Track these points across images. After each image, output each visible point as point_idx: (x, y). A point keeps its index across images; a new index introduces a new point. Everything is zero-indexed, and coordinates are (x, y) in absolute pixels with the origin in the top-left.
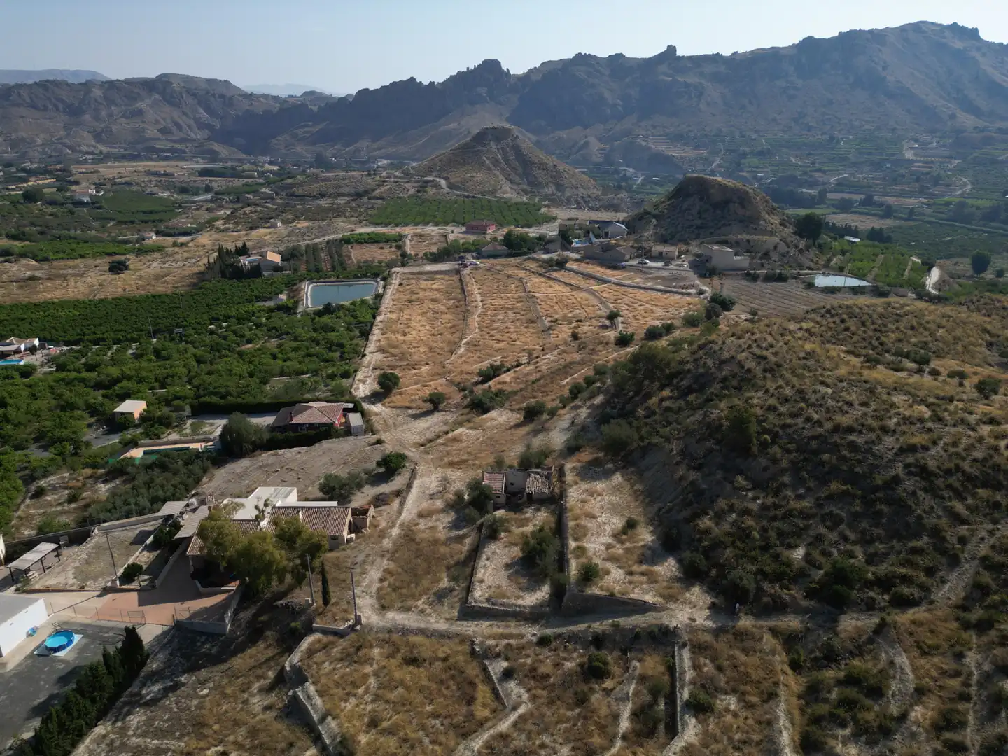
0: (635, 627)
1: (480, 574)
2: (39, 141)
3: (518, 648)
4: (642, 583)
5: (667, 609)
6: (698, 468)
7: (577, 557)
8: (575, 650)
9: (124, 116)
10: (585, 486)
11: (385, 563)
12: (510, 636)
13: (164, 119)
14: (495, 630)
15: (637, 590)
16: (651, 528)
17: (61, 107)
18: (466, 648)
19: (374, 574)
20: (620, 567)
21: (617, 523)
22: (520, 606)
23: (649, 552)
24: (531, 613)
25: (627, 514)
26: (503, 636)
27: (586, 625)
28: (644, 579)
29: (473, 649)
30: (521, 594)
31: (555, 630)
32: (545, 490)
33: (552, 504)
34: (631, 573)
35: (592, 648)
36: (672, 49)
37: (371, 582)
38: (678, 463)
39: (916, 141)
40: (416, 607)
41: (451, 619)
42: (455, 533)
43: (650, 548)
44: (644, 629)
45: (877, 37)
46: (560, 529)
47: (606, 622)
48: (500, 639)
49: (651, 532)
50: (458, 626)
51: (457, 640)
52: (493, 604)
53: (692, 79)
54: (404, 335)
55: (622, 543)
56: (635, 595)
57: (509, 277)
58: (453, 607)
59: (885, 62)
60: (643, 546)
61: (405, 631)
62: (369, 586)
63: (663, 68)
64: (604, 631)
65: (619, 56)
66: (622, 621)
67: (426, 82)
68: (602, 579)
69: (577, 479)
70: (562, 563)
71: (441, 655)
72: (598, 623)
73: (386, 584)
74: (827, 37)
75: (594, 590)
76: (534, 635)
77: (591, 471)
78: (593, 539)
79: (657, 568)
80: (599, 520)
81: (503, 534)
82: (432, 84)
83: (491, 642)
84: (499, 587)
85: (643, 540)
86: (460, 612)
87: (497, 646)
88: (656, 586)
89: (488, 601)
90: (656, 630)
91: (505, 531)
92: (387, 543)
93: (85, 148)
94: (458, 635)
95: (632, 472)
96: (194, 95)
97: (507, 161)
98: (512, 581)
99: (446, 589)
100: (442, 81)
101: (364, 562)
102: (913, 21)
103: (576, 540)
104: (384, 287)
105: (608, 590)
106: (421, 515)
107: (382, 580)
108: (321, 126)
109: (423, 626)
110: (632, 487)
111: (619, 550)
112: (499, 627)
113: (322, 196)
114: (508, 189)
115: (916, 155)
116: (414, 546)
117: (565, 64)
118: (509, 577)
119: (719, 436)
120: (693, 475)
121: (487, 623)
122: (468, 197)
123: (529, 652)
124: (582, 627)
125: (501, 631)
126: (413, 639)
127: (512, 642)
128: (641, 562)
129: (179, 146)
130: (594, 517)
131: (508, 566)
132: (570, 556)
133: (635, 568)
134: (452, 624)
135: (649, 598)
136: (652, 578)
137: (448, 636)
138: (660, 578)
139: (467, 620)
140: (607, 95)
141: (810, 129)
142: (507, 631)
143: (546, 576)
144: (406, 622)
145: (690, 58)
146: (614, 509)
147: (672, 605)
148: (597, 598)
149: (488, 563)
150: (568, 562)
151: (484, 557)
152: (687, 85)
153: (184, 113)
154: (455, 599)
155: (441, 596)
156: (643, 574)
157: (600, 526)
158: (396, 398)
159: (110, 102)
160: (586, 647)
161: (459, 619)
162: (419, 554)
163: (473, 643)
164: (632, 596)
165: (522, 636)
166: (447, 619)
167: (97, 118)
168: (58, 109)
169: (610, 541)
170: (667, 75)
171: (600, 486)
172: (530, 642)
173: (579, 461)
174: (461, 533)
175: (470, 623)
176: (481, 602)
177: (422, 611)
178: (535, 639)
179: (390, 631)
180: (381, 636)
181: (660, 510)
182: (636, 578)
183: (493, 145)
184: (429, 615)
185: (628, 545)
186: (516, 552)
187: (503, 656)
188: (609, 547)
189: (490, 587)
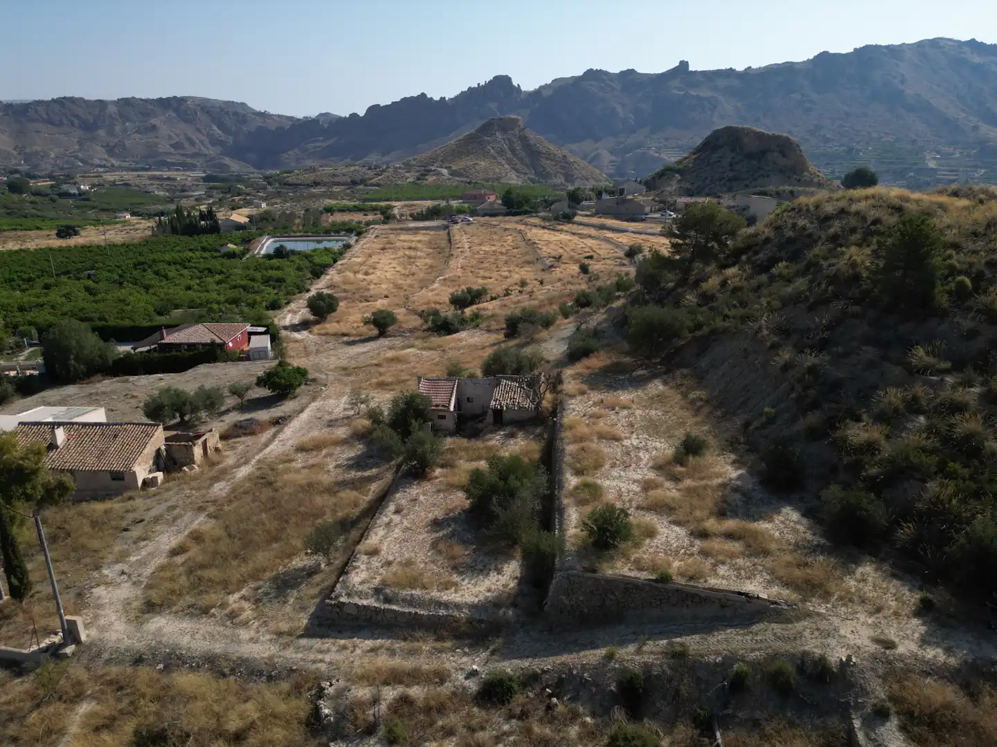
0: (730, 660)
1: (373, 539)
2: (53, 155)
3: (428, 710)
4: (732, 556)
5: (809, 615)
6: (822, 346)
7: (581, 503)
8: (574, 716)
9: (137, 132)
10: (596, 396)
11: (200, 522)
12: (414, 677)
13: (177, 135)
14: (384, 661)
15: (722, 570)
16: (733, 457)
17: (76, 122)
18: (301, 707)
19: (167, 539)
20: (678, 523)
21: (663, 448)
22: (446, 605)
23: (737, 496)
24: (470, 621)
25: (680, 433)
26: (395, 677)
27: (602, 652)
28: (736, 546)
29: (317, 710)
30: (455, 578)
31: (526, 663)
32: (527, 404)
33: (537, 426)
34: (704, 535)
35: (619, 714)
36: (684, 64)
37: (152, 555)
38: (775, 347)
39: (938, 152)
40: (223, 605)
41: (290, 634)
42: (354, 474)
43: (736, 490)
44: (755, 665)
45: (894, 52)
46: (550, 459)
47: (650, 646)
48: (386, 683)
49: (734, 462)
50: (298, 649)
51: (285, 686)
52: (388, 600)
53: (705, 93)
54: (366, 274)
55: (676, 479)
56: (722, 579)
57: (506, 230)
58: (303, 609)
59: (903, 76)
60: (723, 486)
61: (173, 660)
62: (142, 563)
63: (676, 83)
64: (647, 667)
65: (631, 72)
66: (692, 643)
67: (437, 98)
68: (637, 545)
69: (585, 387)
70: (549, 514)
71: (233, 724)
72: (631, 648)
73: (179, 559)
74: (844, 52)
75: (620, 569)
76: (473, 674)
77: (610, 378)
78: (615, 473)
79: (763, 526)
80: (627, 443)
81: (438, 471)
82: (443, 99)
83: (362, 692)
84: (408, 563)
85: (718, 475)
86: (314, 617)
87: (375, 701)
88: (768, 562)
89: (377, 591)
90: (790, 668)
91: (442, 466)
92: (220, 489)
93: (97, 161)
94: (291, 671)
95: (684, 376)
96: (208, 112)
97: (513, 151)
98: (440, 552)
99: (303, 569)
100: (452, 96)
101: (157, 520)
102: (931, 37)
103: (578, 473)
104: (357, 241)
105: (653, 569)
106: (301, 449)
107: (174, 552)
108: (332, 141)
109: (218, 648)
110: (685, 396)
111: (670, 491)
112: (392, 652)
113: (316, 184)
114: (515, 178)
115: (939, 165)
116: (266, 493)
117: (576, 81)
118: (434, 545)
119: (854, 292)
120: (810, 360)
121: (369, 643)
122: (469, 183)
123: (453, 719)
124: (593, 656)
125: (396, 662)
126: (185, 680)
127: (416, 692)
128: (722, 514)
129: (189, 160)
130: (617, 439)
131: (436, 524)
132: (565, 501)
133: (711, 524)
134: (286, 646)
135: (754, 587)
136: (756, 548)
137: (269, 674)
138: (773, 546)
139: (322, 637)
140: (619, 109)
141: (827, 140)
142: (408, 664)
143: (514, 542)
144: (185, 641)
145: (704, 73)
146: (653, 428)
147: (817, 606)
148: (629, 587)
149: (397, 518)
150: (561, 511)
151: (392, 507)
152: (699, 99)
153: (199, 130)
154: (309, 590)
155: (284, 584)
156: (730, 536)
157: (628, 454)
158: (331, 326)
159: (124, 118)
160: (601, 711)
161: (309, 633)
162: (273, 505)
163: (320, 694)
164: (713, 582)
165: (441, 677)
166: (280, 634)
167: (111, 133)
168: (73, 124)
169: (651, 475)
170: (679, 89)
171: (624, 396)
172: (459, 696)
173: (588, 368)
174: (367, 474)
175: (328, 643)
176: (360, 594)
177: (232, 616)
178: (473, 686)
179: (138, 660)
180: (114, 670)
181: (747, 425)
182: (716, 544)
183: (499, 135)
184: (245, 624)
185: (688, 482)
186: (459, 500)
187: (382, 731)
188: (647, 486)
189: (389, 563)
